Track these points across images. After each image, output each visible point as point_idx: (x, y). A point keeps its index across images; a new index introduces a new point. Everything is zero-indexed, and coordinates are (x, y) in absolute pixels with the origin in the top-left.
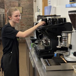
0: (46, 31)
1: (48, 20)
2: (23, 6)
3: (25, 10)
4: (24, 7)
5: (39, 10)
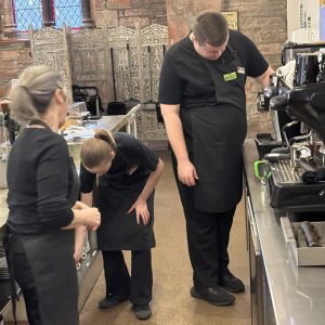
0: (308, 107)
1: (320, 59)
2: (242, 9)
3: (249, 23)
4: (245, 12)
5: (309, 19)
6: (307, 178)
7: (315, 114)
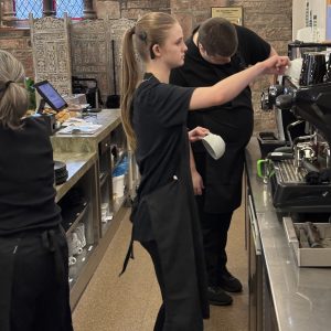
0: (314, 107)
2: (247, 5)
3: (254, 20)
4: (250, 9)
5: (315, 17)
6: (310, 178)
7: (320, 114)
